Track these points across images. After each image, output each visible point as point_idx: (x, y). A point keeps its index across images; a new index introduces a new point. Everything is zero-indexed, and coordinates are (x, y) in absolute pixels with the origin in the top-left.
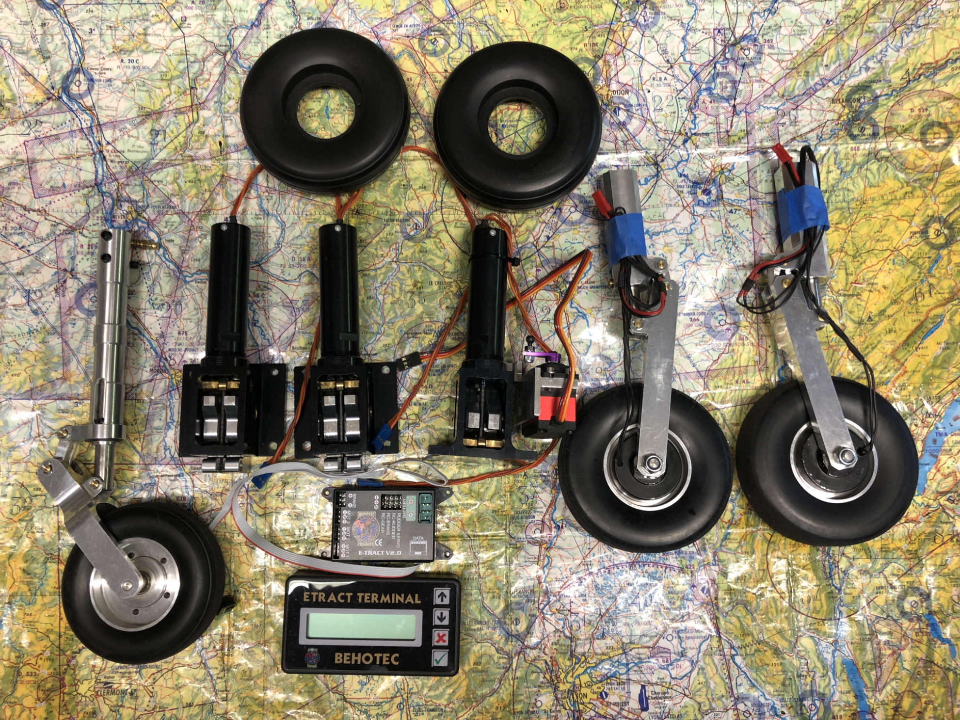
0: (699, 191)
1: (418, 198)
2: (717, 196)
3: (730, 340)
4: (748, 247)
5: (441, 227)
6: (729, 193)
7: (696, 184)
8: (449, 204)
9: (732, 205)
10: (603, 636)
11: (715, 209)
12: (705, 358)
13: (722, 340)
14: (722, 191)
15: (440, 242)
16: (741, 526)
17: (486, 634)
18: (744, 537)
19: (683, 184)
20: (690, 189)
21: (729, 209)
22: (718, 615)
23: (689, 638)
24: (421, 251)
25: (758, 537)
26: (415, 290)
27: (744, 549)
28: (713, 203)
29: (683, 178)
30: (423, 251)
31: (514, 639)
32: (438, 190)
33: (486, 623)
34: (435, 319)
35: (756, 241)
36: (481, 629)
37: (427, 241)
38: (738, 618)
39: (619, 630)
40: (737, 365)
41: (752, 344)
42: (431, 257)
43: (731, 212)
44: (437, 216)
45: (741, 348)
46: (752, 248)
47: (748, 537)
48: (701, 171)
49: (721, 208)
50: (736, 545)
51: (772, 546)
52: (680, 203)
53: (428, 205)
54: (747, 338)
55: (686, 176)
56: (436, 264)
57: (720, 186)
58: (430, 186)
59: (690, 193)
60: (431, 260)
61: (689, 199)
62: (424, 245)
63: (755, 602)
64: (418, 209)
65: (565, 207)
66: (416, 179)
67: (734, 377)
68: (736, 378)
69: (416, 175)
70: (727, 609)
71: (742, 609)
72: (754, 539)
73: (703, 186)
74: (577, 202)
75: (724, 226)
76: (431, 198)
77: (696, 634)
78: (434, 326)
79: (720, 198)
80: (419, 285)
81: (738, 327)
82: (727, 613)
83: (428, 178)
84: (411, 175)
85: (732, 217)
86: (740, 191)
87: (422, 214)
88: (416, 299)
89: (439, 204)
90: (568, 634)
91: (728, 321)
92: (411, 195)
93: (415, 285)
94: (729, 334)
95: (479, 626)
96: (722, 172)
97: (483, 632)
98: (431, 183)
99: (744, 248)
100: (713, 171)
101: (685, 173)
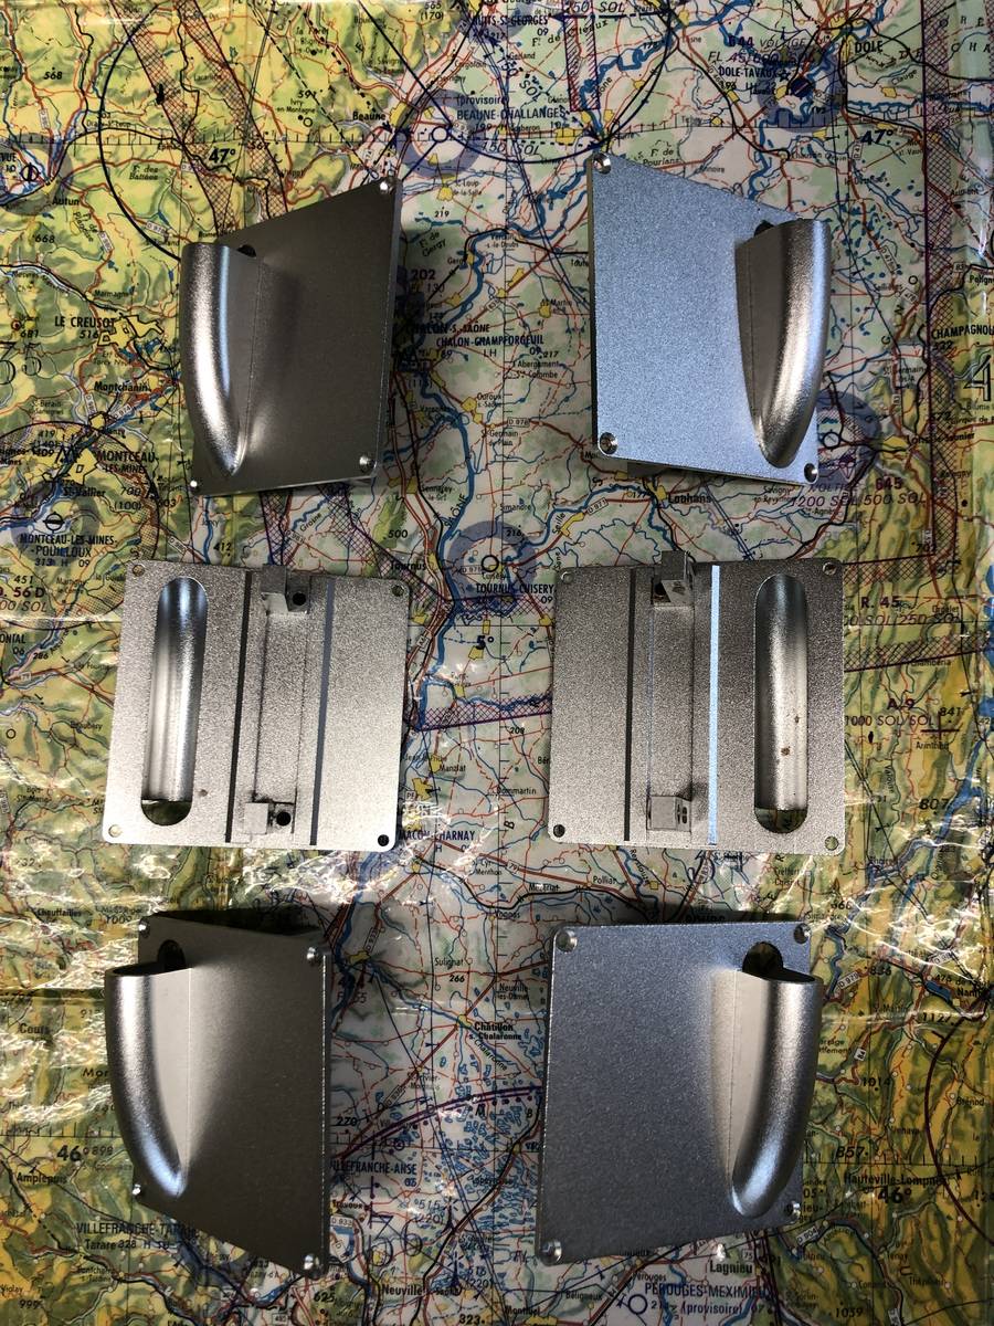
0: (780, 86)
1: (39, 100)
2: (831, 98)
3: (852, 486)
4: (909, 234)
5: (97, 176)
6: (865, 88)
7: (771, 66)
8: (120, 118)
9: (872, 121)
10: (454, 1287)
11: (820, 134)
12: (781, 535)
13: (828, 487)
14: (844, 83)
15: (91, 215)
16: (856, 1007)
17: (141, 1259)
18: (863, 1037)
19: (735, 65)
20: (754, 80)
21: (860, 130)
22: (775, 1250)
23: (691, 1309)
24: (37, 238)
25: (905, 1041)
26: (16, 338)
27: (860, 1070)
28: (818, 118)
29: (737, 49)
30: (45, 237)
31: (214, 1278)
32: (93, 82)
33: (144, 1230)
34: (65, 416)
35: (933, 215)
36: (130, 1246)
37: (57, 211)
38: (833, 1263)
39: (498, 1269)
40: (869, 555)
41: (914, 498)
42: (63, 252)
43: (867, 139)
44: (88, 150)
45: (881, 509)
46: (919, 238)
47: (875, 1039)
48: (789, 28)
49: (840, 130)
50: (839, 1058)
51: (943, 1067)
52: (726, 117)
53: (65, 118)
54: (901, 484)
55: (747, 44)
56: (76, 271)
57: (841, 67)
58: (72, 71)
59: (754, 90)
60: (64, 260)
61: (752, 106)
62: (47, 222)
63: (883, 1223)
64: (38, 129)
65: (421, 127)
66: (38, 54)
67: (857, 590)
68: (864, 592)
69: (39, 45)
70: (802, 1238)
71: (844, 1237)
72: (891, 1046)
73: (791, 70)
74: (452, 113)
75: (842, 178)
76: (74, 101)
77: (715, 1301)
78: (59, 435)
79: (838, 99)
80: (29, 325)
81: (875, 452)
82: (802, 1249)
83: (69, 53)
84: (27, 44)
85: (870, 152)
86: (897, 80)
87: (46, 142)
88: (18, 361)
89: (94, 118)
90: (359, 1272)
91: (847, 436)
92: (21, 95)
93: (17, 327)
94: (849, 472)
95: (124, 1237)
96: (847, 30)
97: (135, 1254)
98: (76, 65)
99: (897, 237)
100: (824, 27)
101: (745, 34)
